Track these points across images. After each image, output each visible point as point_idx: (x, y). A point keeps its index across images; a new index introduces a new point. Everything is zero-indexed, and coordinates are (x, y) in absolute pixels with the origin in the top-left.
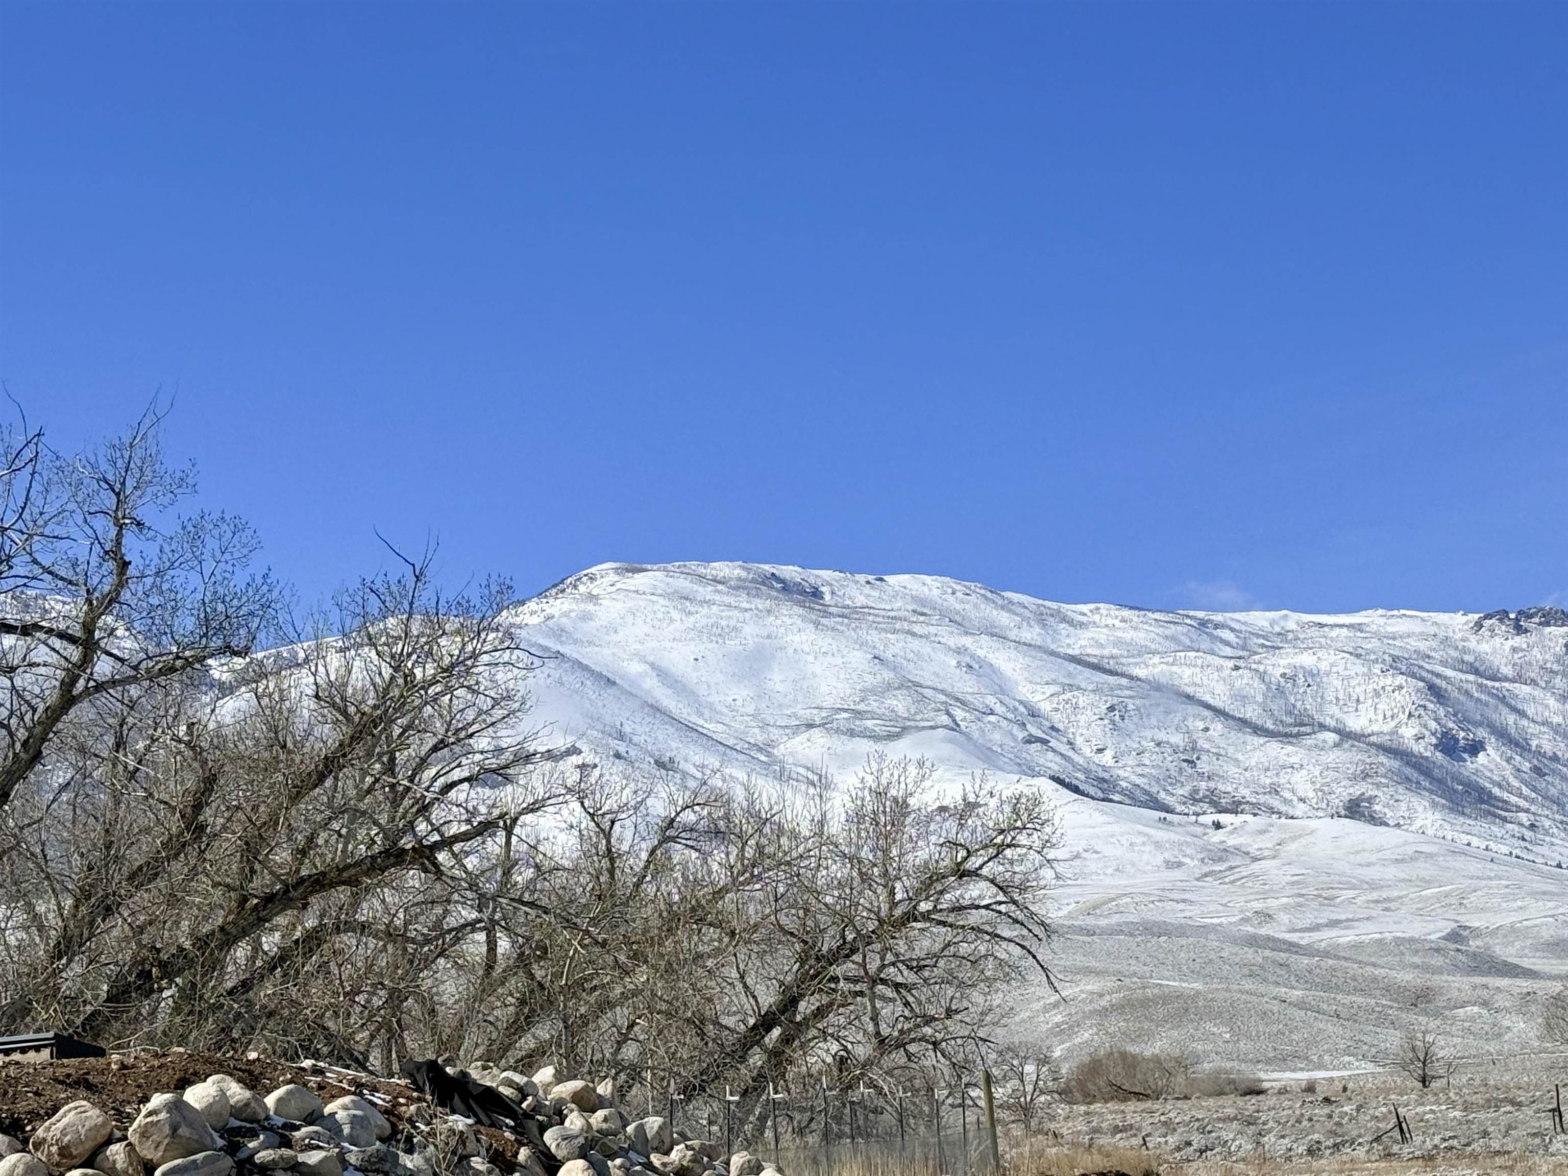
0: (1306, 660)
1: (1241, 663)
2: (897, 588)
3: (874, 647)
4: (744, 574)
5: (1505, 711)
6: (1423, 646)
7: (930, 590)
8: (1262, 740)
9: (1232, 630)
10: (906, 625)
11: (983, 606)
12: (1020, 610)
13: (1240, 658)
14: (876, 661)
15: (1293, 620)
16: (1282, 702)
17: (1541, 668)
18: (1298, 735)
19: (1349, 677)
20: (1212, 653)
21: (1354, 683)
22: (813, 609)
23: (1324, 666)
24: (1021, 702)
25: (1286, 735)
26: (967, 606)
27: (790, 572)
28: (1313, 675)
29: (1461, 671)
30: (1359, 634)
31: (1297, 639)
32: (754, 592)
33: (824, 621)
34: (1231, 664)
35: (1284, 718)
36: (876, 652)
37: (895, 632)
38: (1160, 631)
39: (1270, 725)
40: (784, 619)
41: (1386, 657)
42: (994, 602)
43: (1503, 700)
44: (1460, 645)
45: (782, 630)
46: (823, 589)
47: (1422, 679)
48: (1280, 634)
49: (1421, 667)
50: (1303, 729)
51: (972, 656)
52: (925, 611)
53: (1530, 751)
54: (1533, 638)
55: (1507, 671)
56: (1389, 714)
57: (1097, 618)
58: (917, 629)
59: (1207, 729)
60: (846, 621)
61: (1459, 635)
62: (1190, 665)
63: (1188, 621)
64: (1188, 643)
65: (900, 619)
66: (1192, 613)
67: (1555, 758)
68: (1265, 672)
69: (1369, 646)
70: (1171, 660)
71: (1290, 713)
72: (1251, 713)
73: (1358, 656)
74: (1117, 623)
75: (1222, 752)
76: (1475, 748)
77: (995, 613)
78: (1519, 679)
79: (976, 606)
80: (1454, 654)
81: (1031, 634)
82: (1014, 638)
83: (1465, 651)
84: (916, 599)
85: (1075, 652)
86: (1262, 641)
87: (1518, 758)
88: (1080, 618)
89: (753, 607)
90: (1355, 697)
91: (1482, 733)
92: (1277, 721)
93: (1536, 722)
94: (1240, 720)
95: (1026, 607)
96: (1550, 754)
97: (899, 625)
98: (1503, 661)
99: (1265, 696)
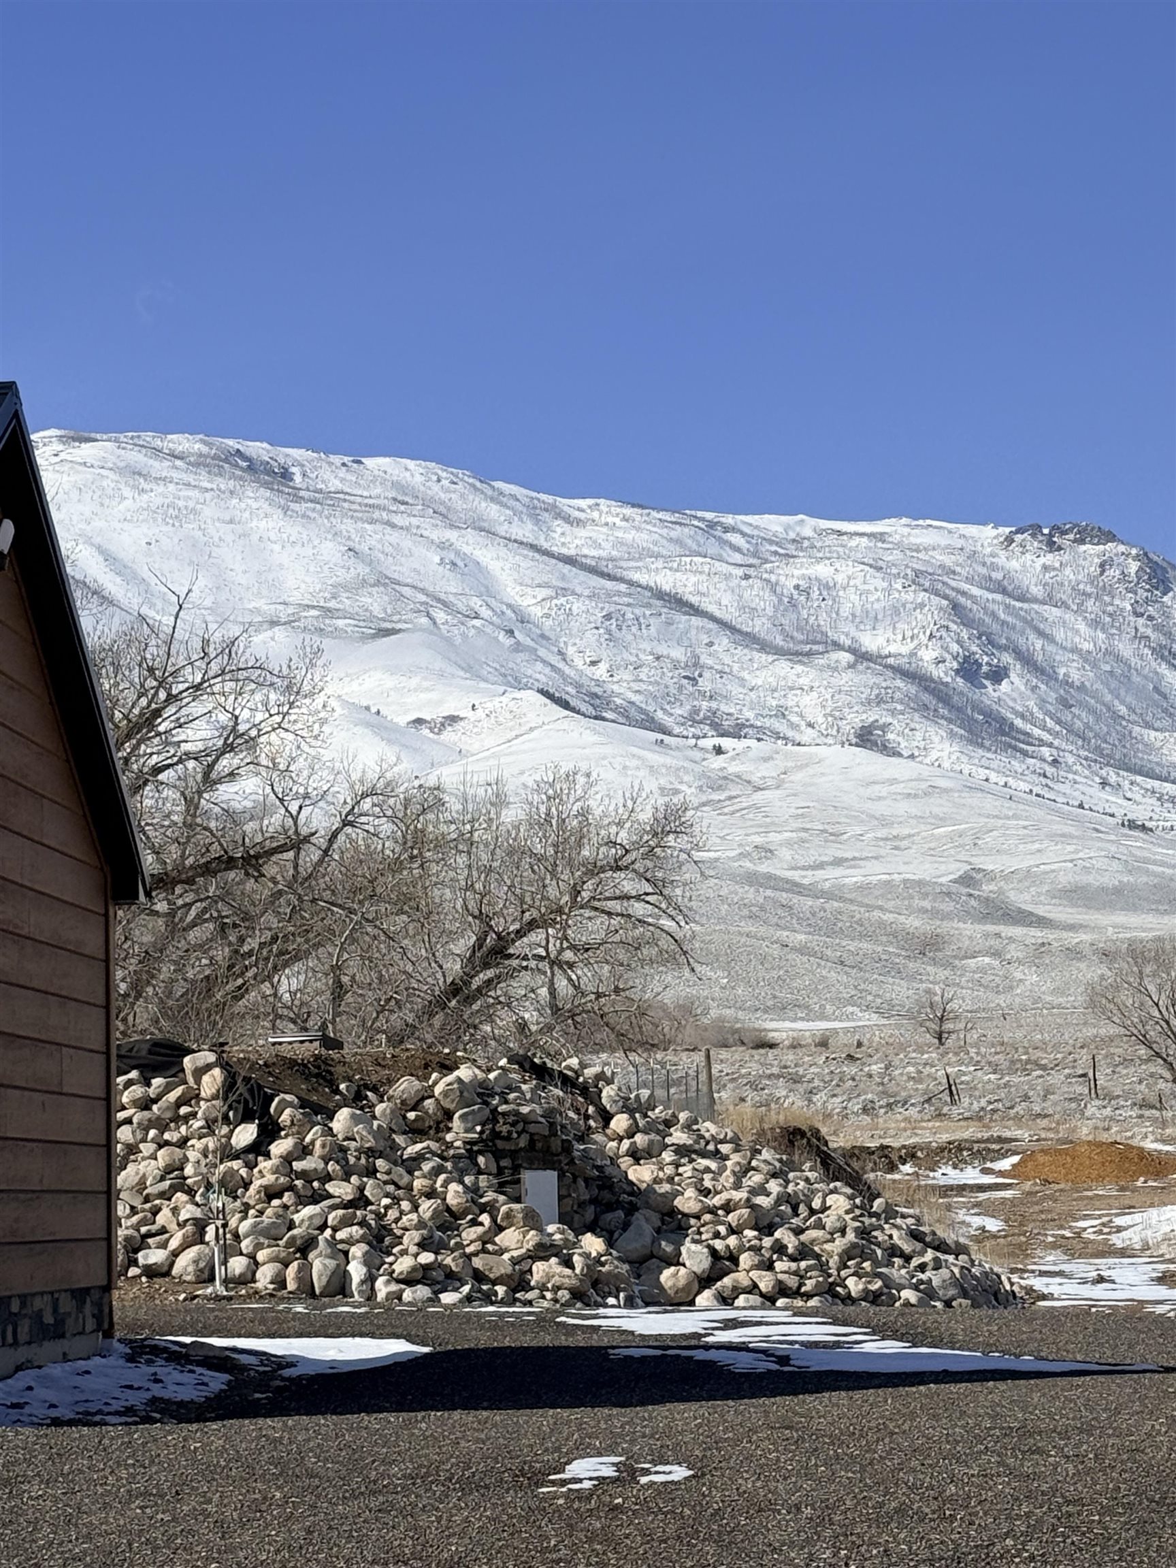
0: (822, 570)
1: (751, 571)
2: (376, 473)
3: (349, 538)
4: (205, 449)
5: (1032, 637)
6: (948, 560)
7: (412, 476)
8: (770, 658)
9: (744, 534)
10: (385, 515)
11: (471, 497)
12: (512, 503)
13: (750, 566)
14: (351, 553)
15: (808, 526)
16: (794, 616)
17: (1073, 589)
18: (809, 654)
19: (868, 592)
20: (720, 559)
21: (873, 598)
22: (282, 492)
23: (840, 579)
24: (509, 606)
25: (797, 654)
26: (453, 496)
27: (258, 449)
28: (827, 587)
29: (988, 589)
30: (880, 544)
31: (813, 547)
32: (216, 470)
33: (294, 506)
34: (740, 572)
35: (795, 634)
36: (351, 544)
37: (372, 522)
38: (664, 532)
39: (779, 641)
40: (250, 501)
41: (909, 571)
42: (483, 493)
43: (1029, 623)
44: (989, 560)
45: (247, 515)
46: (293, 470)
47: (946, 597)
48: (794, 541)
49: (945, 584)
50: (815, 647)
51: (458, 553)
52: (406, 499)
53: (1056, 680)
54: (1066, 556)
55: (1037, 591)
56: (909, 634)
57: (596, 515)
58: (398, 520)
59: (711, 644)
60: (318, 506)
61: (988, 550)
62: (696, 572)
63: (696, 523)
64: (695, 547)
65: (378, 507)
66: (699, 514)
67: (1082, 688)
68: (777, 584)
69: (890, 558)
70: (675, 565)
71: (799, 629)
72: (759, 626)
73: (879, 569)
74: (617, 521)
75: (727, 669)
76: (998, 675)
77: (484, 504)
78: (1049, 600)
79: (462, 496)
80: (983, 571)
81: (524, 530)
82: (503, 534)
83: (994, 567)
84: (396, 485)
85: (572, 552)
86: (774, 548)
87: (1043, 687)
88: (577, 514)
89: (215, 486)
90: (872, 615)
91: (1007, 658)
92: (788, 637)
93: (1065, 648)
94: (747, 634)
95: (518, 500)
96: (1077, 683)
97: (376, 515)
98: (1034, 581)
99: (776, 609)
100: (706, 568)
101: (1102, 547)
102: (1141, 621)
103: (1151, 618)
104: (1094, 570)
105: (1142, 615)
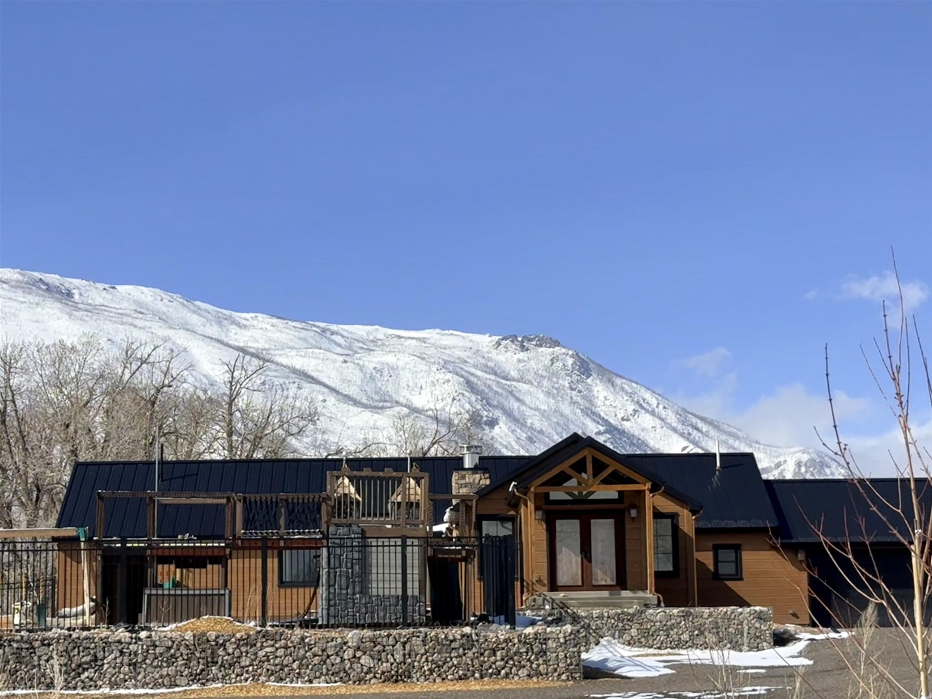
0: (390, 359)
1: (348, 358)
2: (124, 294)
3: (109, 333)
4: (21, 278)
5: (512, 400)
6: (463, 355)
7: (146, 297)
8: (360, 410)
9: (343, 336)
10: (130, 320)
11: (181, 310)
12: (205, 314)
13: (347, 355)
14: (110, 342)
15: (381, 332)
16: (373, 385)
17: (535, 373)
18: (382, 408)
19: (417, 372)
20: (329, 351)
21: (419, 376)
22: (68, 304)
23: (401, 364)
24: (204, 376)
25: (376, 408)
26: (171, 309)
27: (53, 279)
28: (393, 369)
29: (486, 372)
30: (423, 344)
31: (383, 345)
32: (28, 290)
33: (74, 313)
34: (342, 359)
35: (374, 396)
36: (110, 337)
37: (122, 323)
38: (296, 334)
39: (364, 400)
40: (49, 310)
41: (441, 361)
42: (188, 308)
43: (511, 392)
44: (486, 355)
45: (46, 317)
46: (74, 291)
47: (462, 376)
48: (372, 341)
49: (462, 368)
50: (385, 404)
51: (174, 344)
52: (143, 310)
53: (526, 426)
54: (531, 354)
55: (514, 374)
56: (440, 397)
57: (255, 323)
58: (138, 322)
59: (324, 401)
60: (90, 314)
61: (486, 350)
62: (316, 358)
63: (315, 329)
64: (314, 343)
65: (126, 315)
66: (317, 324)
67: (541, 432)
68: (363, 366)
69: (429, 353)
70: (303, 354)
71: (377, 393)
72: (353, 391)
73: (423, 359)
74: (268, 327)
75: (334, 416)
76: (492, 423)
77: (189, 315)
78: (521, 380)
79: (176, 309)
80: (483, 361)
81: (213, 331)
82: (200, 332)
83: (489, 359)
84: (136, 302)
85: (241, 345)
86: (361, 345)
87: (519, 430)
88: (244, 322)
89: (27, 300)
90: (419, 385)
91: (497, 413)
92: (369, 398)
93: (531, 408)
94: (346, 396)
95: (209, 313)
96: (539, 429)
97: (125, 319)
98: (512, 368)
99: (362, 381)
100: (321, 356)
101: (552, 350)
102: (574, 393)
103: (580, 391)
104: (547, 362)
105: (575, 389)
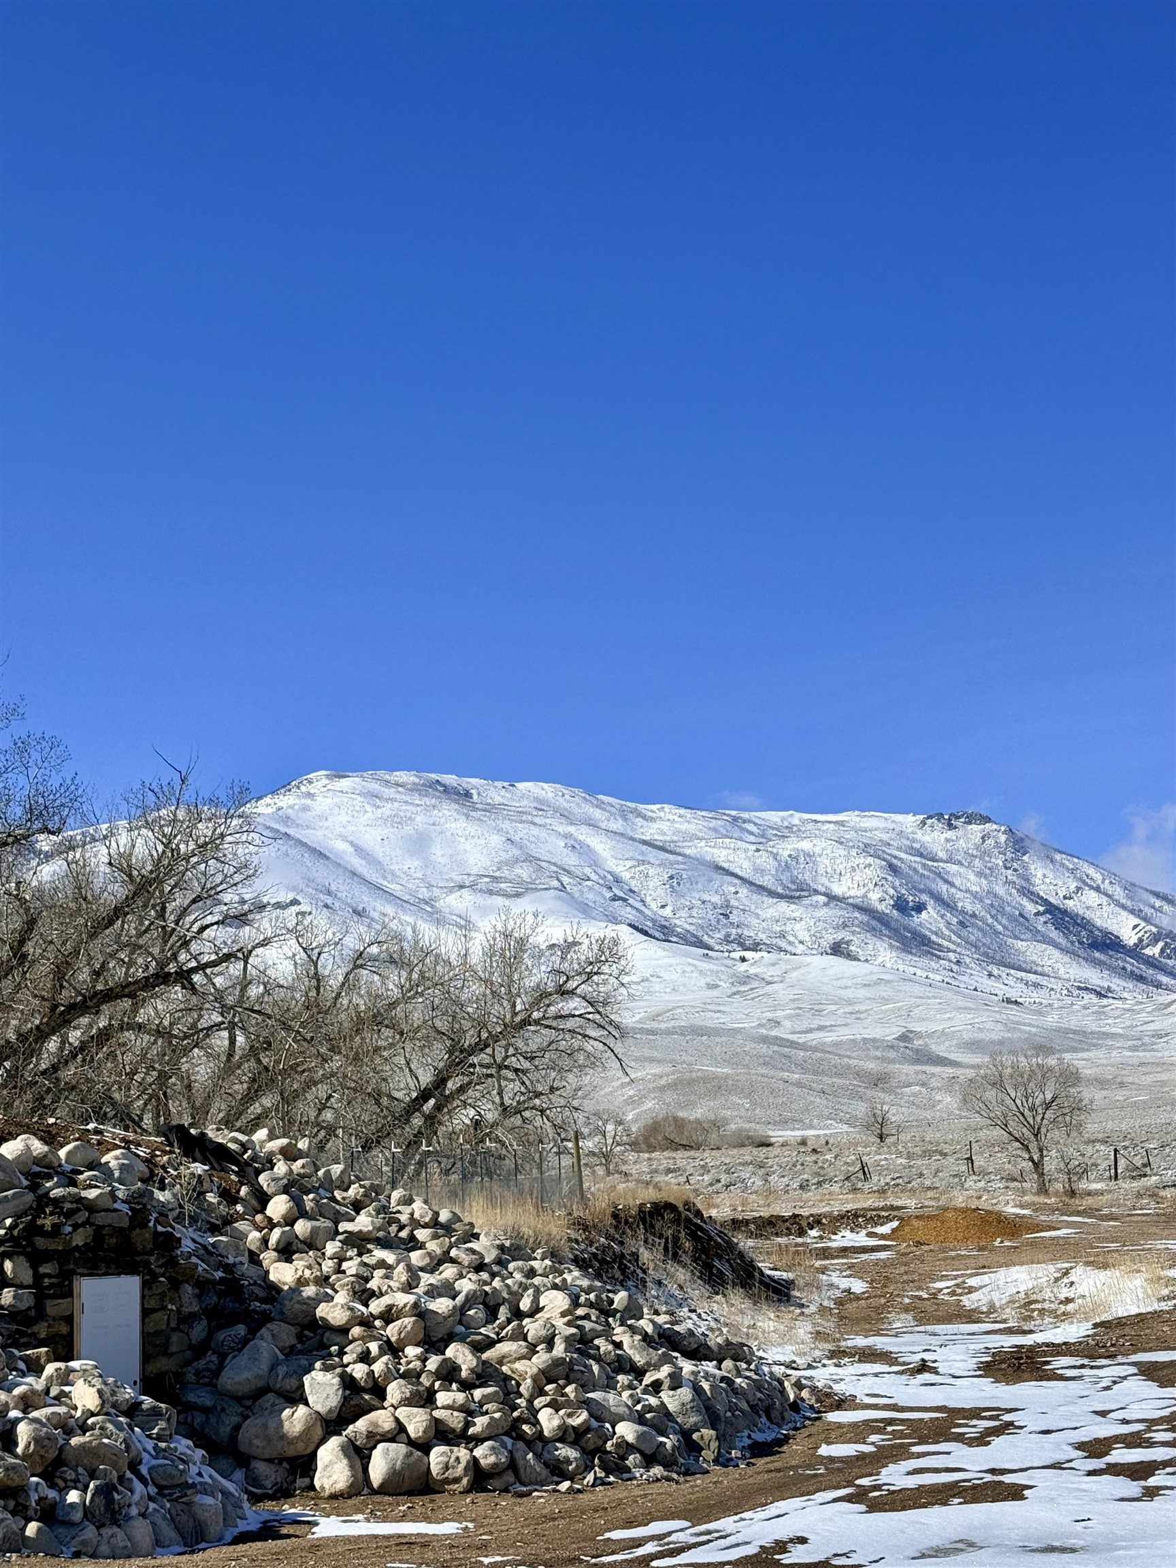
0: (806, 845)
1: (760, 847)
2: (524, 792)
3: (508, 833)
4: (417, 780)
5: (940, 883)
6: (885, 837)
7: (547, 793)
8: (775, 900)
9: (755, 824)
10: (529, 818)
11: (583, 805)
12: (609, 808)
13: (760, 843)
14: (509, 842)
15: (796, 818)
16: (789, 874)
17: (965, 853)
18: (799, 897)
19: (835, 858)
20: (741, 839)
21: (838, 861)
22: (465, 805)
23: (817, 850)
24: (609, 872)
25: (791, 897)
26: (572, 805)
27: (450, 779)
28: (809, 855)
29: (911, 854)
30: (841, 828)
31: (799, 830)
32: (424, 793)
33: (473, 814)
34: (754, 847)
35: (790, 885)
36: (509, 836)
37: (521, 822)
38: (705, 824)
39: (780, 890)
40: (445, 812)
41: (860, 844)
42: (591, 802)
43: (939, 875)
44: (911, 836)
45: (443, 820)
46: (472, 791)
47: (884, 860)
48: (787, 827)
49: (884, 851)
50: (803, 893)
51: (576, 840)
52: (543, 807)
53: (957, 910)
54: (960, 833)
55: (942, 855)
56: (861, 883)
57: (662, 814)
58: (537, 820)
59: (737, 893)
60: (488, 814)
61: (910, 830)
62: (726, 848)
63: (725, 817)
64: (725, 832)
65: (526, 813)
66: (727, 812)
67: (974, 915)
68: (777, 854)
69: (848, 836)
70: (713, 844)
71: (793, 882)
72: (767, 881)
73: (841, 843)
74: (676, 818)
75: (747, 909)
76: (920, 908)
77: (592, 810)
78: (949, 861)
79: (578, 804)
80: (908, 843)
81: (617, 825)
82: (604, 827)
83: (914, 840)
84: (537, 799)
85: (647, 838)
86: (775, 832)
87: (949, 915)
88: (650, 814)
89: (423, 803)
90: (838, 872)
91: (924, 898)
92: (785, 887)
93: (961, 890)
94: (760, 886)
95: (613, 806)
96: (971, 912)
97: (524, 818)
98: (940, 848)
99: (777, 870)
100: (732, 846)
101: (982, 826)
102: (1009, 872)
103: (1015, 870)
104: (978, 841)
105: (1010, 868)
